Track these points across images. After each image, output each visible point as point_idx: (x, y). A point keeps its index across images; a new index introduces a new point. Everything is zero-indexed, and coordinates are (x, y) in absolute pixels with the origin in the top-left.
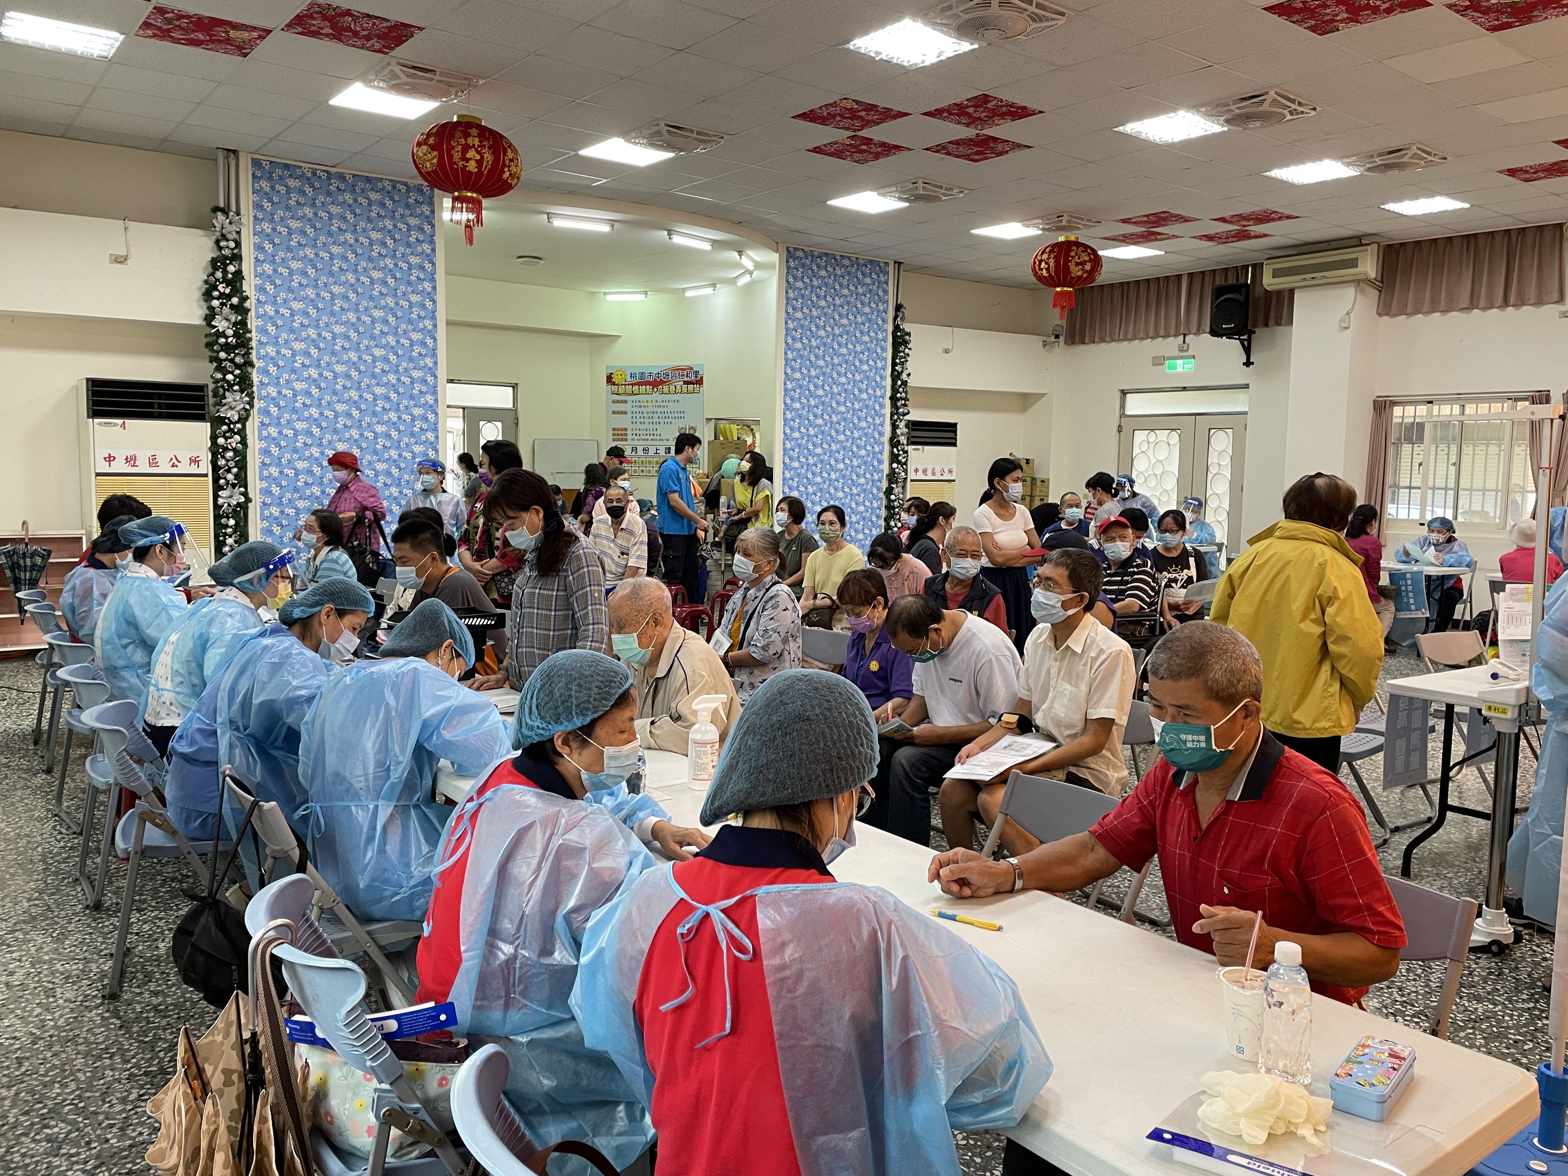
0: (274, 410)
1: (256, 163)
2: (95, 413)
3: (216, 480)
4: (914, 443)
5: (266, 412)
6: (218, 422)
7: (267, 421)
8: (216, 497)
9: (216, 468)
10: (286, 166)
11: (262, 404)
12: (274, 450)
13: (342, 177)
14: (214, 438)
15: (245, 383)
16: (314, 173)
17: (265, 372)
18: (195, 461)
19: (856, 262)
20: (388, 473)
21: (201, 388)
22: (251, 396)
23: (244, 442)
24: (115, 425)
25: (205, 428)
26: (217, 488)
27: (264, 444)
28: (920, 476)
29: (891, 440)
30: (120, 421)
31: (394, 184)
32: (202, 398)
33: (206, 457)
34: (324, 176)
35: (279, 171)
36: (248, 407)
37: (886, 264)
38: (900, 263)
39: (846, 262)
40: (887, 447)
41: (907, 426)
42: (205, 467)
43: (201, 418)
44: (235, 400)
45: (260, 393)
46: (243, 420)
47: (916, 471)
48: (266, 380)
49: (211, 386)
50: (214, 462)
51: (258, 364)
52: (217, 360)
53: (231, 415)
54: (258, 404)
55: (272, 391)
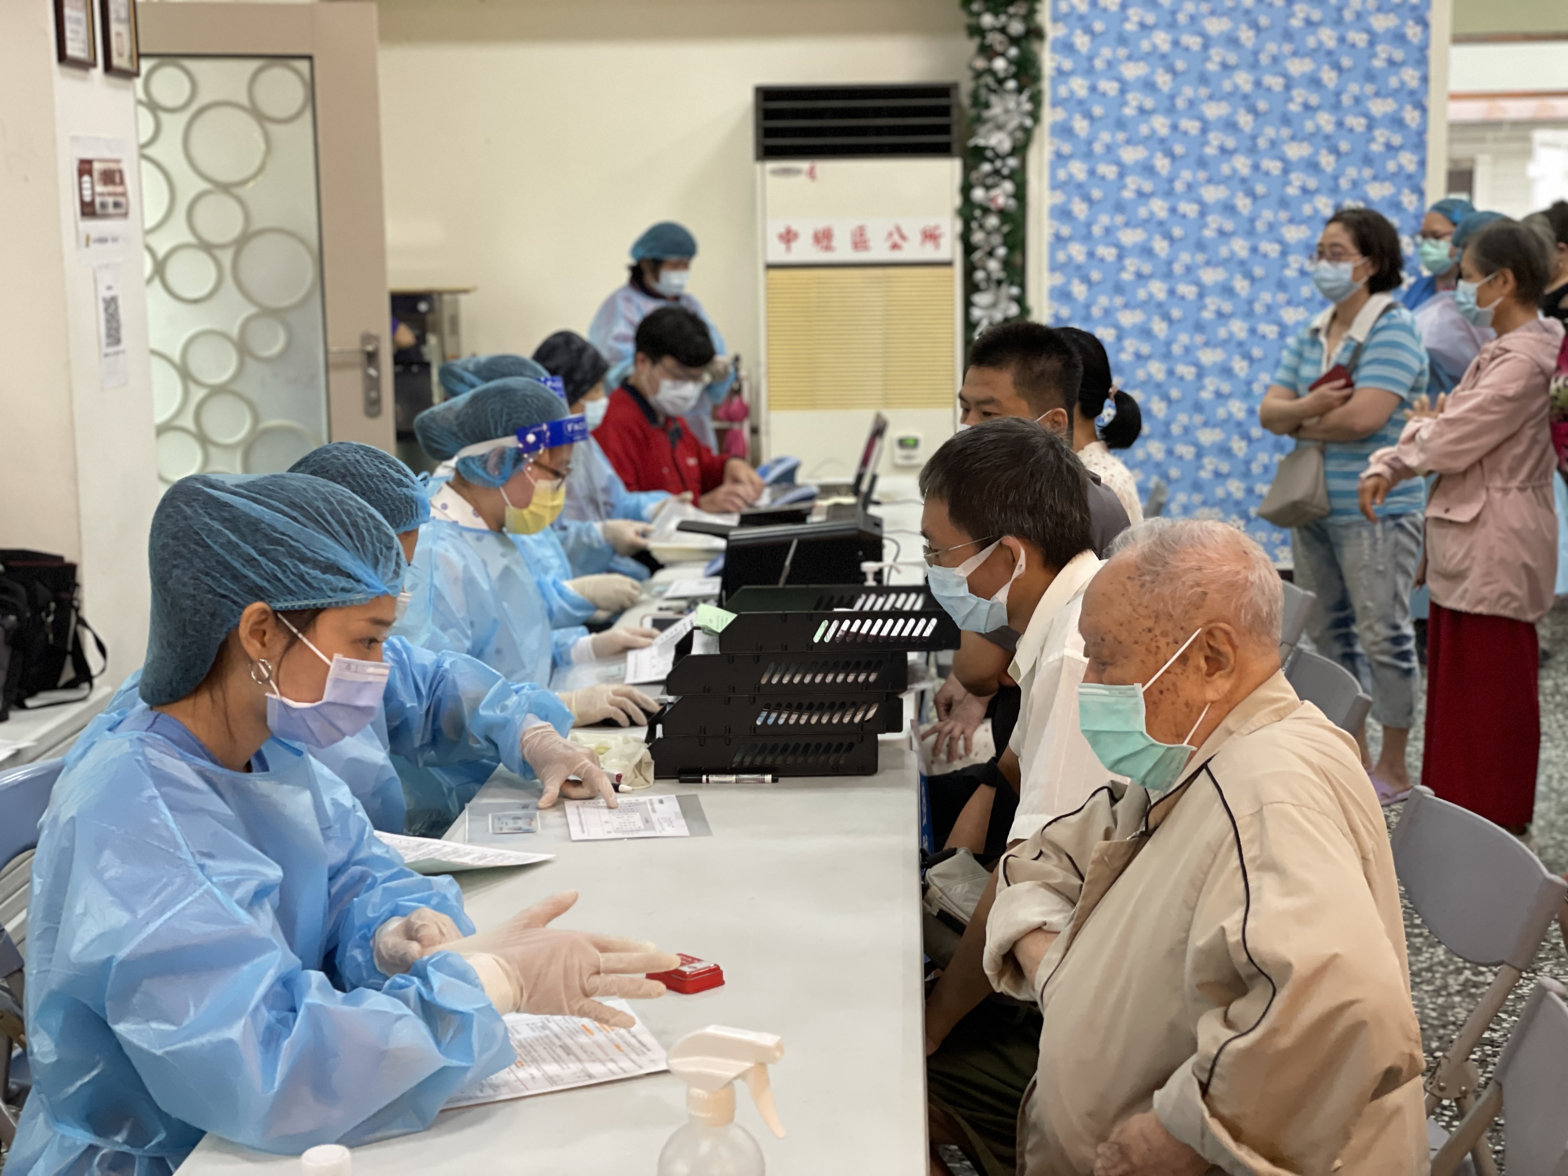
0: (1081, 126)
2: (765, 152)
3: (969, 273)
5: (1064, 131)
6: (974, 158)
7: (1066, 148)
8: (968, 304)
9: (969, 248)
11: (1059, 115)
12: (1080, 209)
14: (966, 189)
15: (1027, 72)
17: (1066, 47)
18: (931, 236)
21: (943, 91)
22: (1036, 99)
23: (1020, 195)
24: (798, 172)
25: (951, 170)
26: (971, 288)
27: (1059, 198)
30: (803, 165)
32: (945, 111)
33: (951, 227)
36: (1028, 122)
42: (950, 247)
43: (941, 150)
44: (1006, 108)
45: (1054, 93)
46: (1020, 149)
48: (1067, 65)
49: (966, 86)
50: (965, 238)
51: (1052, 31)
52: (977, 31)
53: (1000, 141)
54: (1049, 115)
55: (1079, 85)
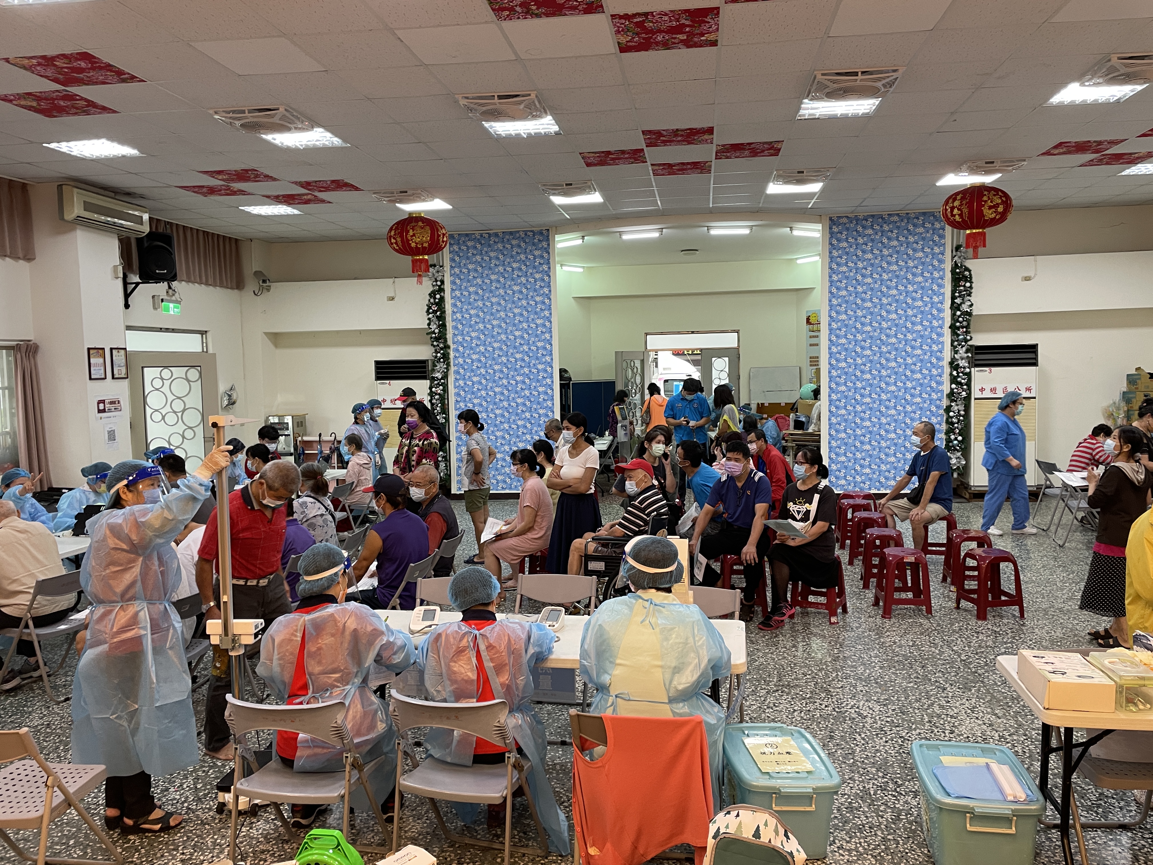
0: (462, 371)
1: (451, 237)
2: (378, 378)
4: (977, 366)
6: (433, 380)
7: (458, 377)
10: (467, 235)
11: (456, 368)
12: (462, 393)
13: (496, 235)
14: (431, 388)
15: (446, 357)
16: (481, 236)
17: (457, 350)
21: (424, 362)
22: (448, 365)
23: (446, 390)
24: (386, 384)
25: (427, 383)
27: (457, 390)
28: (986, 394)
29: (951, 363)
30: (388, 382)
31: (526, 232)
32: (425, 367)
34: (486, 236)
35: (463, 239)
36: (447, 370)
41: (967, 351)
43: (424, 378)
44: (441, 366)
45: (454, 362)
46: (445, 376)
47: (982, 390)
48: (457, 355)
49: (430, 361)
51: (452, 347)
52: (433, 346)
53: (439, 375)
54: (452, 369)
55: (461, 360)
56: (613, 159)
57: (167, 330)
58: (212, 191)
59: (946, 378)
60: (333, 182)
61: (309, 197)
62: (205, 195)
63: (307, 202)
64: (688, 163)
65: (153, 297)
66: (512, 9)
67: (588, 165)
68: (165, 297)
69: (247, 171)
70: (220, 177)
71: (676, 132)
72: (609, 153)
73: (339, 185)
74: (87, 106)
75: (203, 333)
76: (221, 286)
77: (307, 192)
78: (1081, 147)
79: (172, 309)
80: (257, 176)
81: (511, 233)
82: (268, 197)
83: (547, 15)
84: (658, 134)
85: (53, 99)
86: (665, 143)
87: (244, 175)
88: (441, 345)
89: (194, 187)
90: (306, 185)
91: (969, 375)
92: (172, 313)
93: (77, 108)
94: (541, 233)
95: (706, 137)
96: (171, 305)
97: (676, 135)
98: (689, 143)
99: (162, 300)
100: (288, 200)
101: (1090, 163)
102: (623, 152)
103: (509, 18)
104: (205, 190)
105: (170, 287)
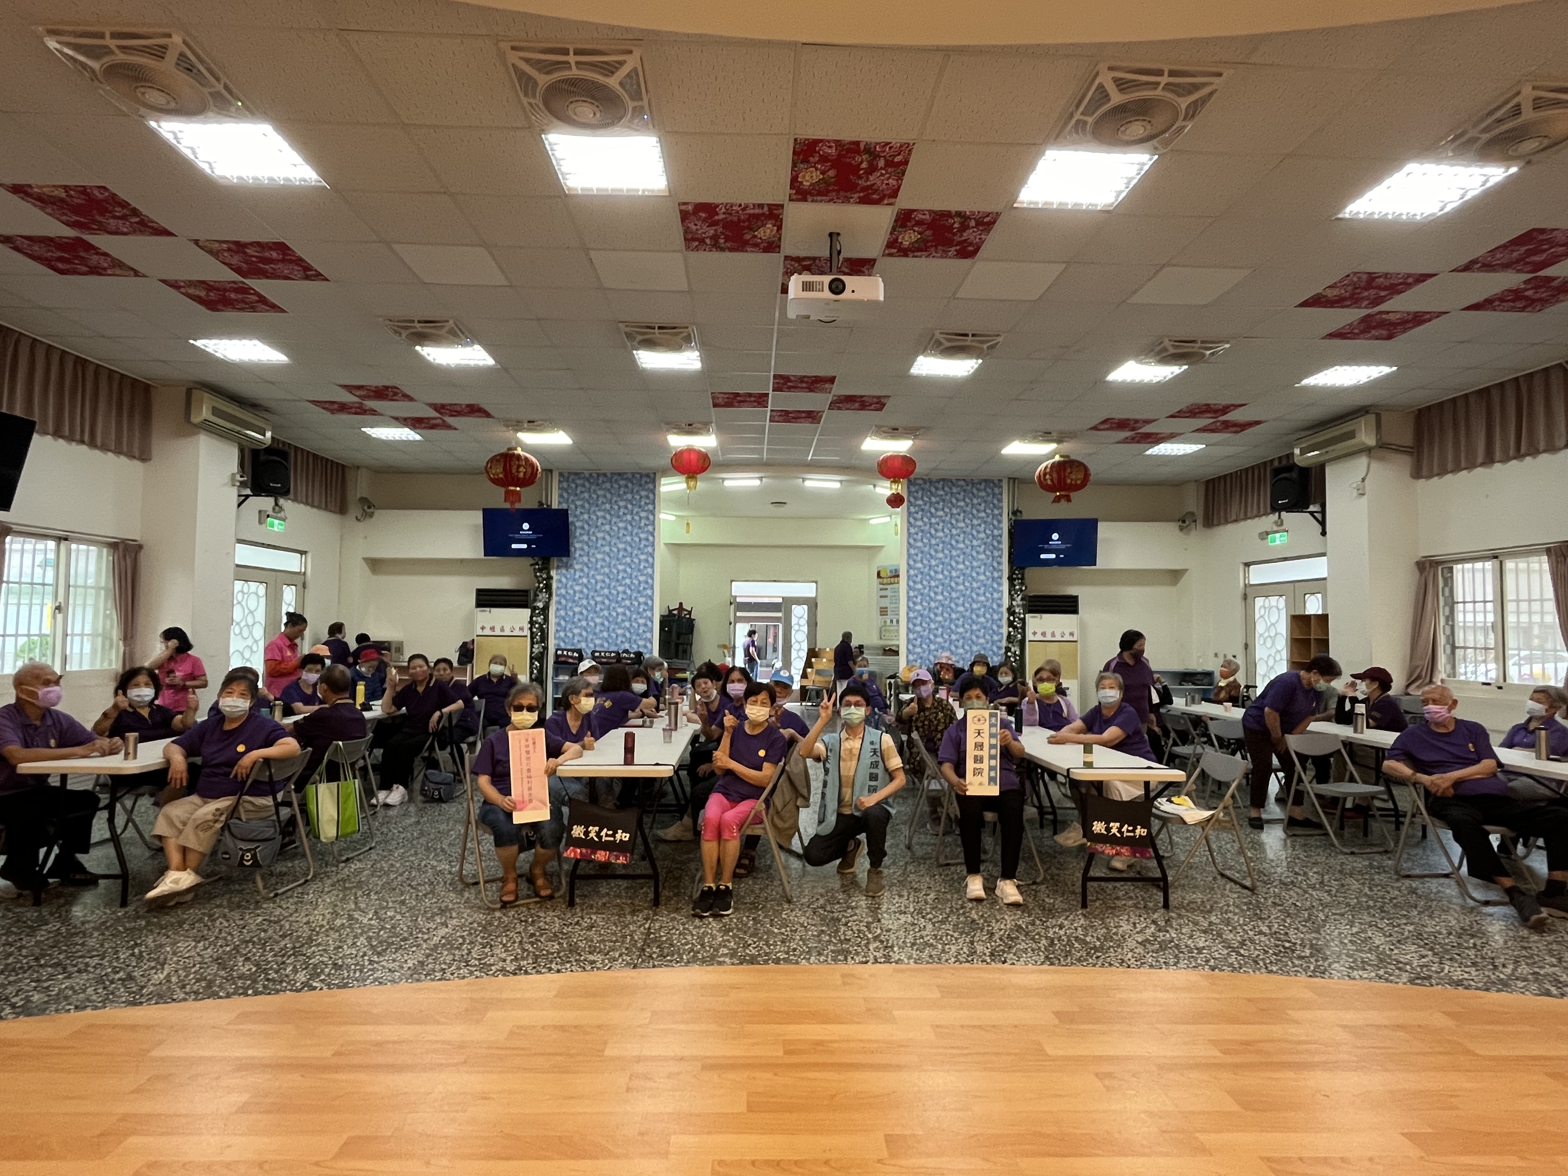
0: (563, 602)
1: (561, 474)
2: (478, 606)
3: (532, 638)
4: (1030, 612)
5: (558, 603)
6: (534, 609)
7: (559, 607)
8: (532, 647)
9: (532, 633)
10: (576, 474)
11: (558, 598)
12: (563, 623)
13: (605, 475)
14: (531, 617)
15: (548, 587)
16: (590, 475)
17: (560, 581)
18: (521, 629)
19: (972, 483)
20: (624, 636)
21: (526, 591)
22: (550, 595)
23: (546, 620)
24: (486, 611)
25: (527, 612)
26: (532, 643)
27: (557, 620)
28: (1039, 637)
29: (1009, 609)
30: (489, 610)
31: (633, 474)
32: (528, 596)
33: (527, 626)
34: (595, 476)
35: (572, 477)
36: (549, 600)
37: (1000, 481)
38: (1014, 479)
39: (962, 483)
40: (1006, 615)
41: (1022, 599)
42: (527, 632)
43: (526, 607)
44: (543, 596)
45: (556, 593)
46: (546, 607)
47: (1035, 633)
48: (560, 586)
49: (532, 590)
50: (531, 629)
51: (555, 578)
52: (537, 577)
53: (541, 605)
54: (554, 598)
55: (563, 591)
56: (740, 402)
57: (269, 546)
58: (343, 408)
59: (1005, 622)
60: (468, 406)
61: (439, 421)
62: (332, 412)
63: (433, 427)
64: (803, 412)
65: (260, 512)
66: (702, 241)
67: (715, 405)
68: (270, 513)
69: (387, 388)
70: (358, 393)
71: (802, 379)
72: (738, 395)
73: (474, 410)
74: (257, 302)
75: (302, 553)
76: (326, 509)
77: (438, 415)
78: (1122, 425)
79: (276, 525)
80: (395, 394)
81: (619, 474)
82: (396, 419)
83: (731, 250)
84: (787, 379)
85: (225, 290)
86: (790, 389)
87: (383, 393)
88: (545, 576)
89: (326, 402)
90: (440, 408)
91: (1023, 621)
92: (276, 529)
93: (246, 303)
94: (648, 476)
95: (827, 386)
96: (276, 522)
97: (802, 382)
98: (811, 391)
99: (268, 516)
100: (415, 423)
101: (1125, 441)
102: (750, 395)
103: (697, 249)
104: (336, 406)
105: (276, 504)
